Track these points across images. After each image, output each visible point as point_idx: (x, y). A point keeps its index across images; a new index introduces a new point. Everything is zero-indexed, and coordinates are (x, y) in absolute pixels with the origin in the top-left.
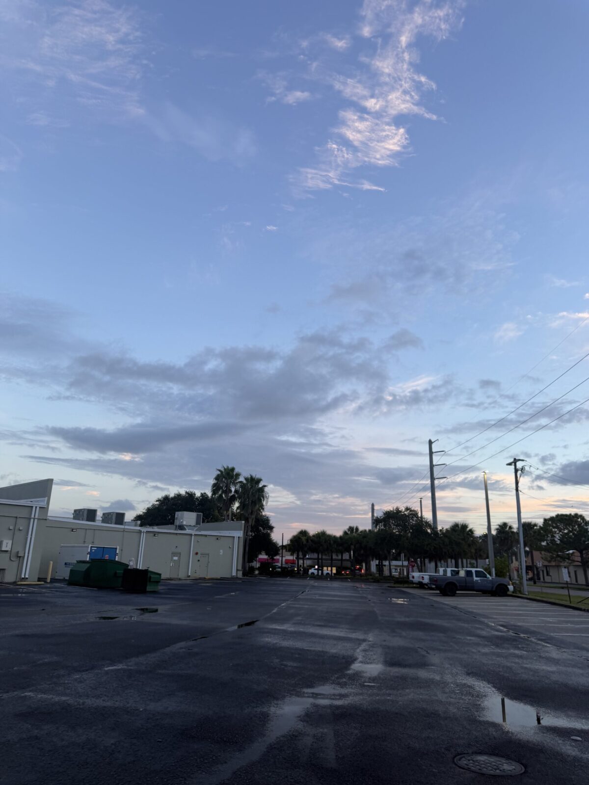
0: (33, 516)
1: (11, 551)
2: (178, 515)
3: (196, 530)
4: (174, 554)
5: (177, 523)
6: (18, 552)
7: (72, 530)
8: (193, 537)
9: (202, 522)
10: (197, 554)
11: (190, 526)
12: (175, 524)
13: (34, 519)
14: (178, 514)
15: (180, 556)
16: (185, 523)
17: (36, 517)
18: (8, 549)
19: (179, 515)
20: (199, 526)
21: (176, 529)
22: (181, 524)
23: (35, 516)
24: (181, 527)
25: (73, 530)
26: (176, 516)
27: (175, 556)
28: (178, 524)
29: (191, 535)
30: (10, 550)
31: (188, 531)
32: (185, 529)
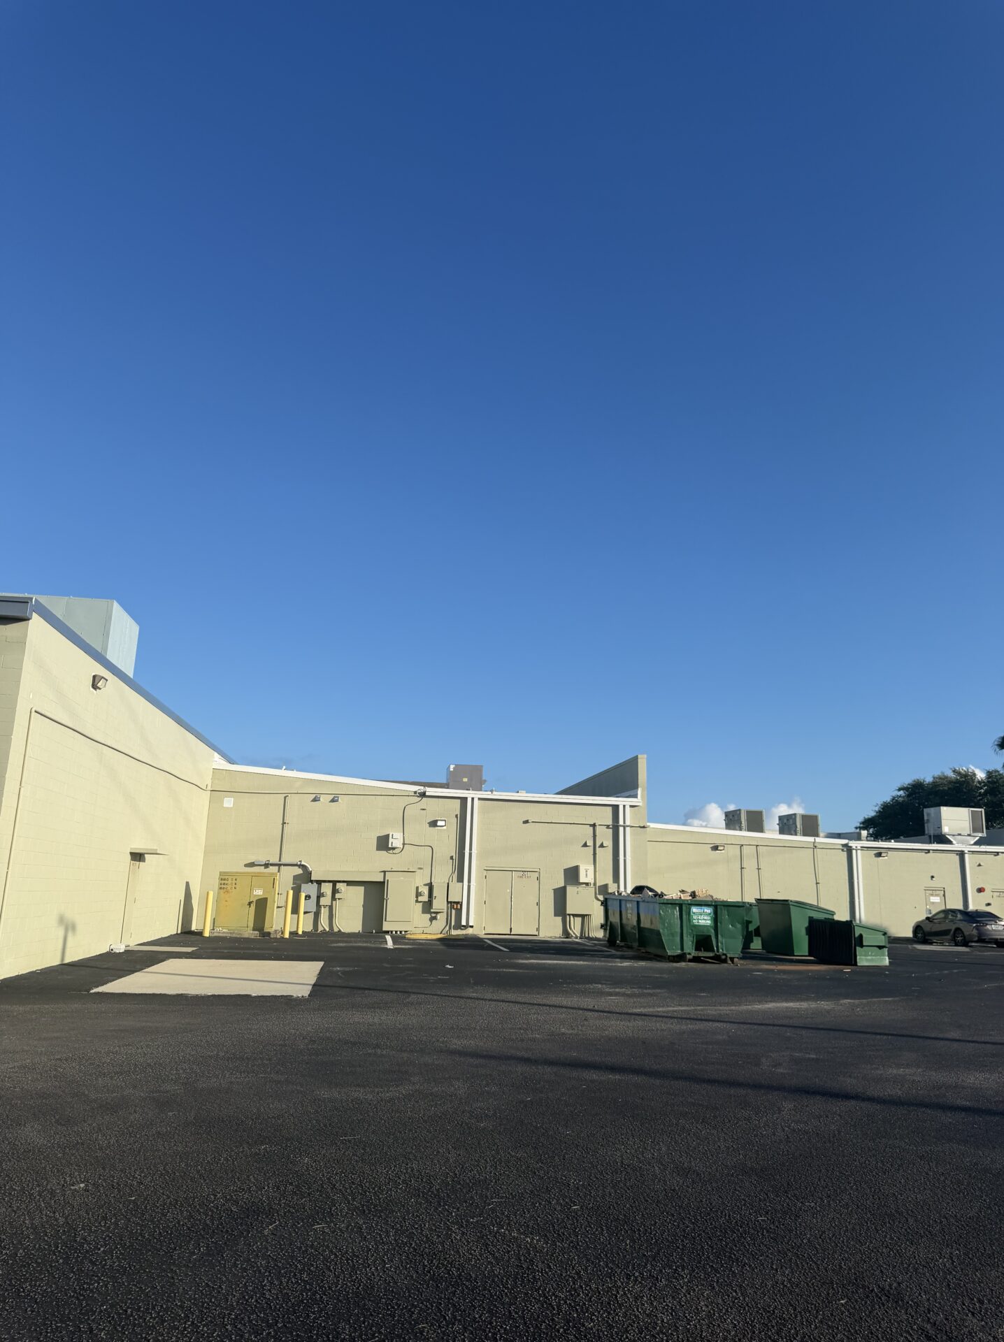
0: (621, 822)
1: (595, 884)
2: (928, 815)
3: (976, 844)
4: (932, 891)
5: (930, 829)
6: (606, 886)
7: (715, 848)
8: (967, 856)
9: (987, 828)
10: (980, 890)
11: (960, 835)
12: (926, 832)
13: (624, 827)
14: (929, 812)
15: (944, 895)
16: (946, 830)
17: (628, 823)
18: (590, 879)
19: (933, 815)
20: (980, 835)
21: (930, 843)
22: (937, 833)
23: (624, 822)
24: (942, 839)
25: (717, 847)
26: (926, 818)
27: (932, 895)
28: (932, 833)
29: (961, 854)
30: (592, 882)
31: (957, 846)
32: (950, 842)
